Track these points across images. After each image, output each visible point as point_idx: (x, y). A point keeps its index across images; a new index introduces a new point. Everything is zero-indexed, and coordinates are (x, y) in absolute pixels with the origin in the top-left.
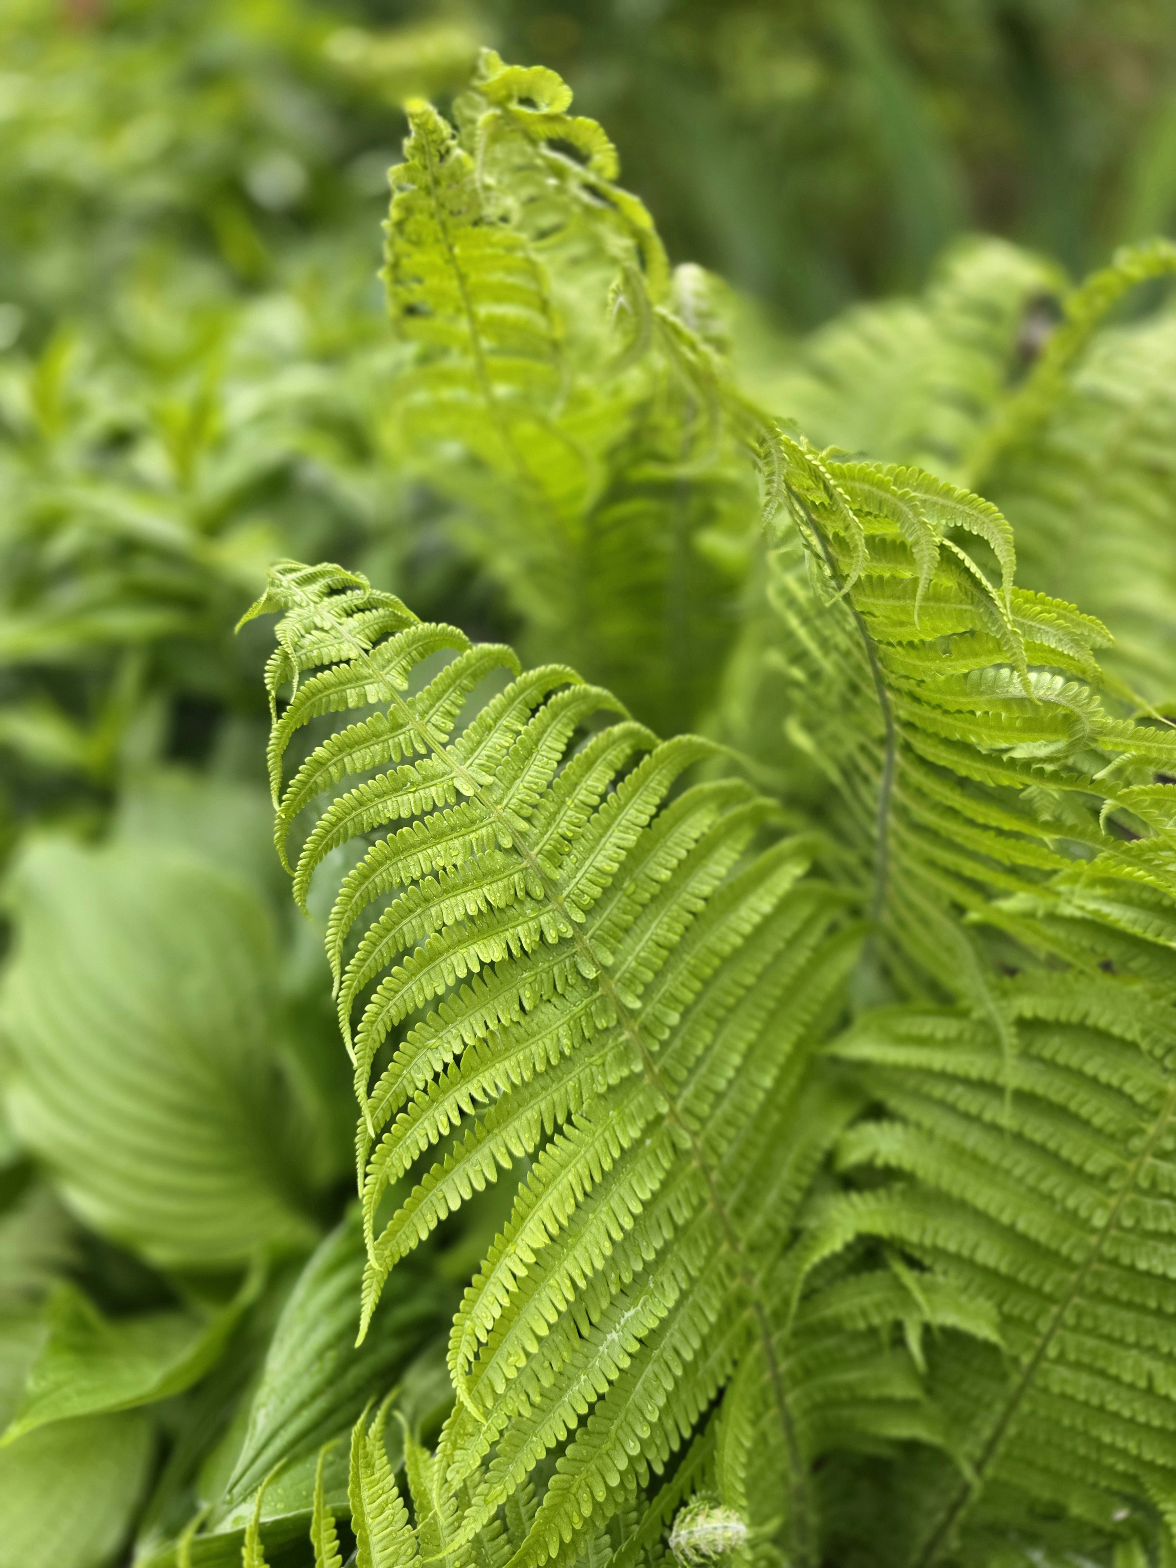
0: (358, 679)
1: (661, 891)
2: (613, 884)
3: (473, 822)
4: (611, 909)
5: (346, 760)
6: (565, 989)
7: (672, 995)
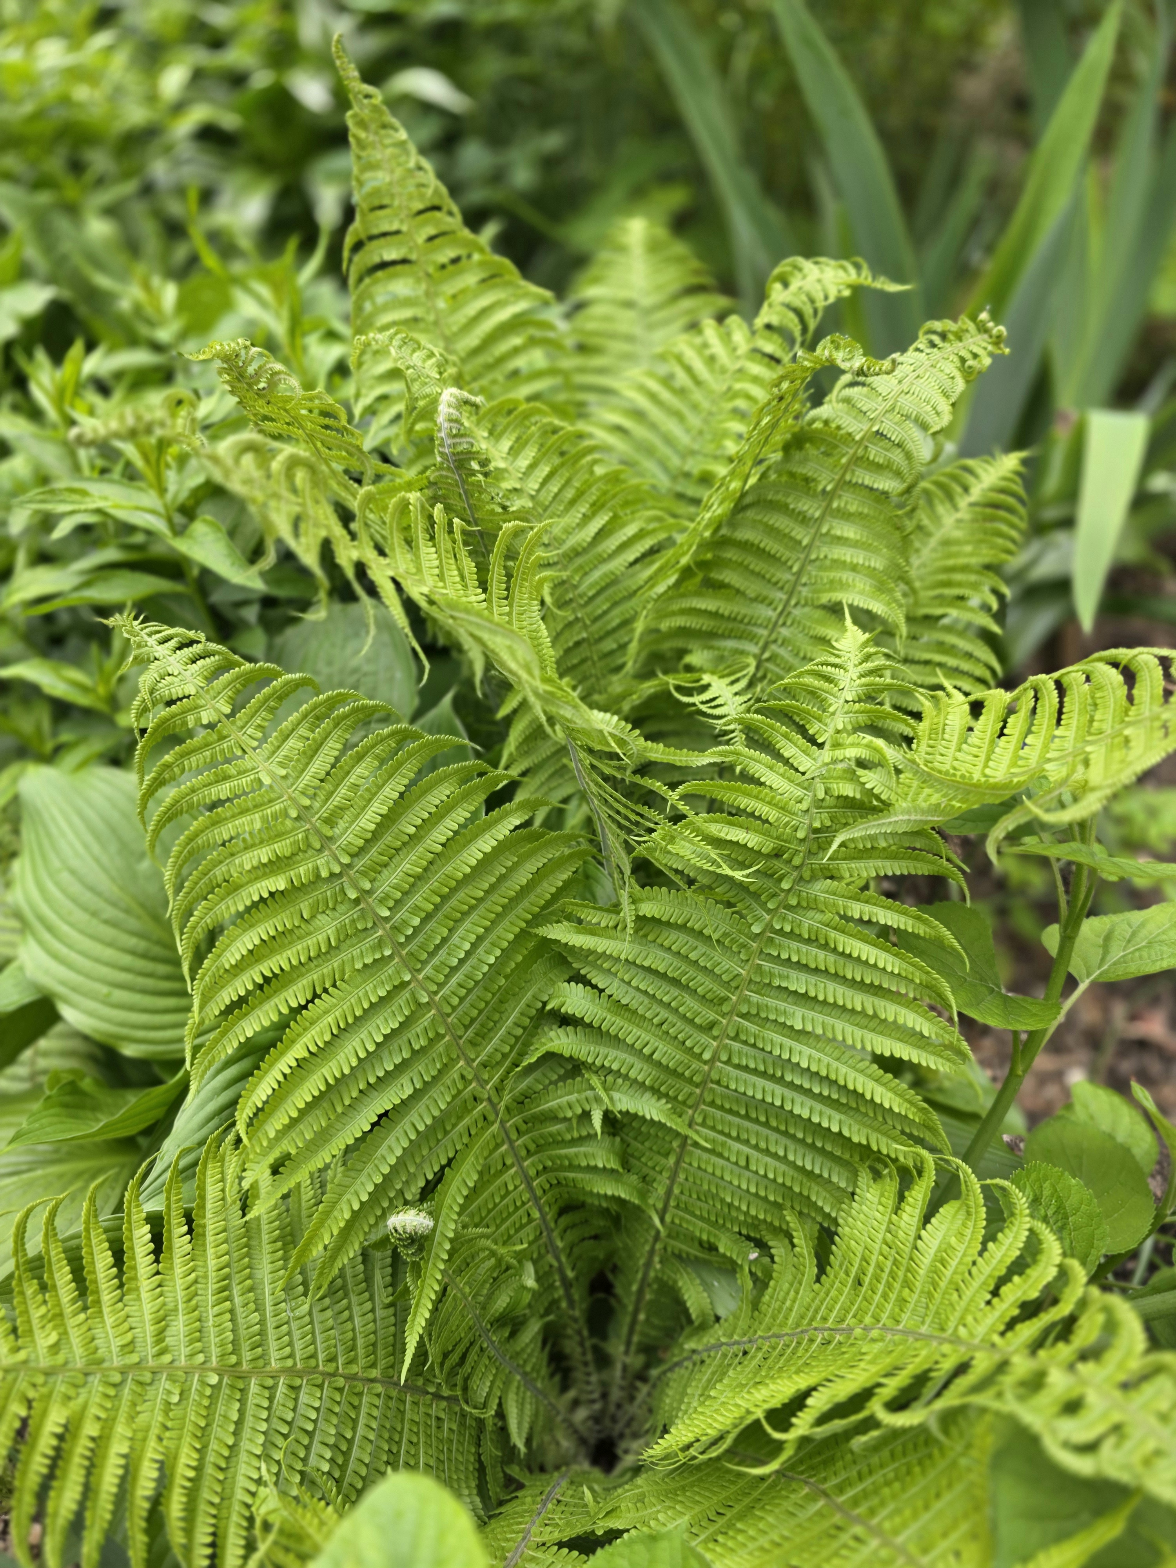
0: (195, 709)
1: (409, 840)
2: (373, 837)
3: (270, 801)
4: (373, 852)
6: (335, 905)
7: (416, 906)
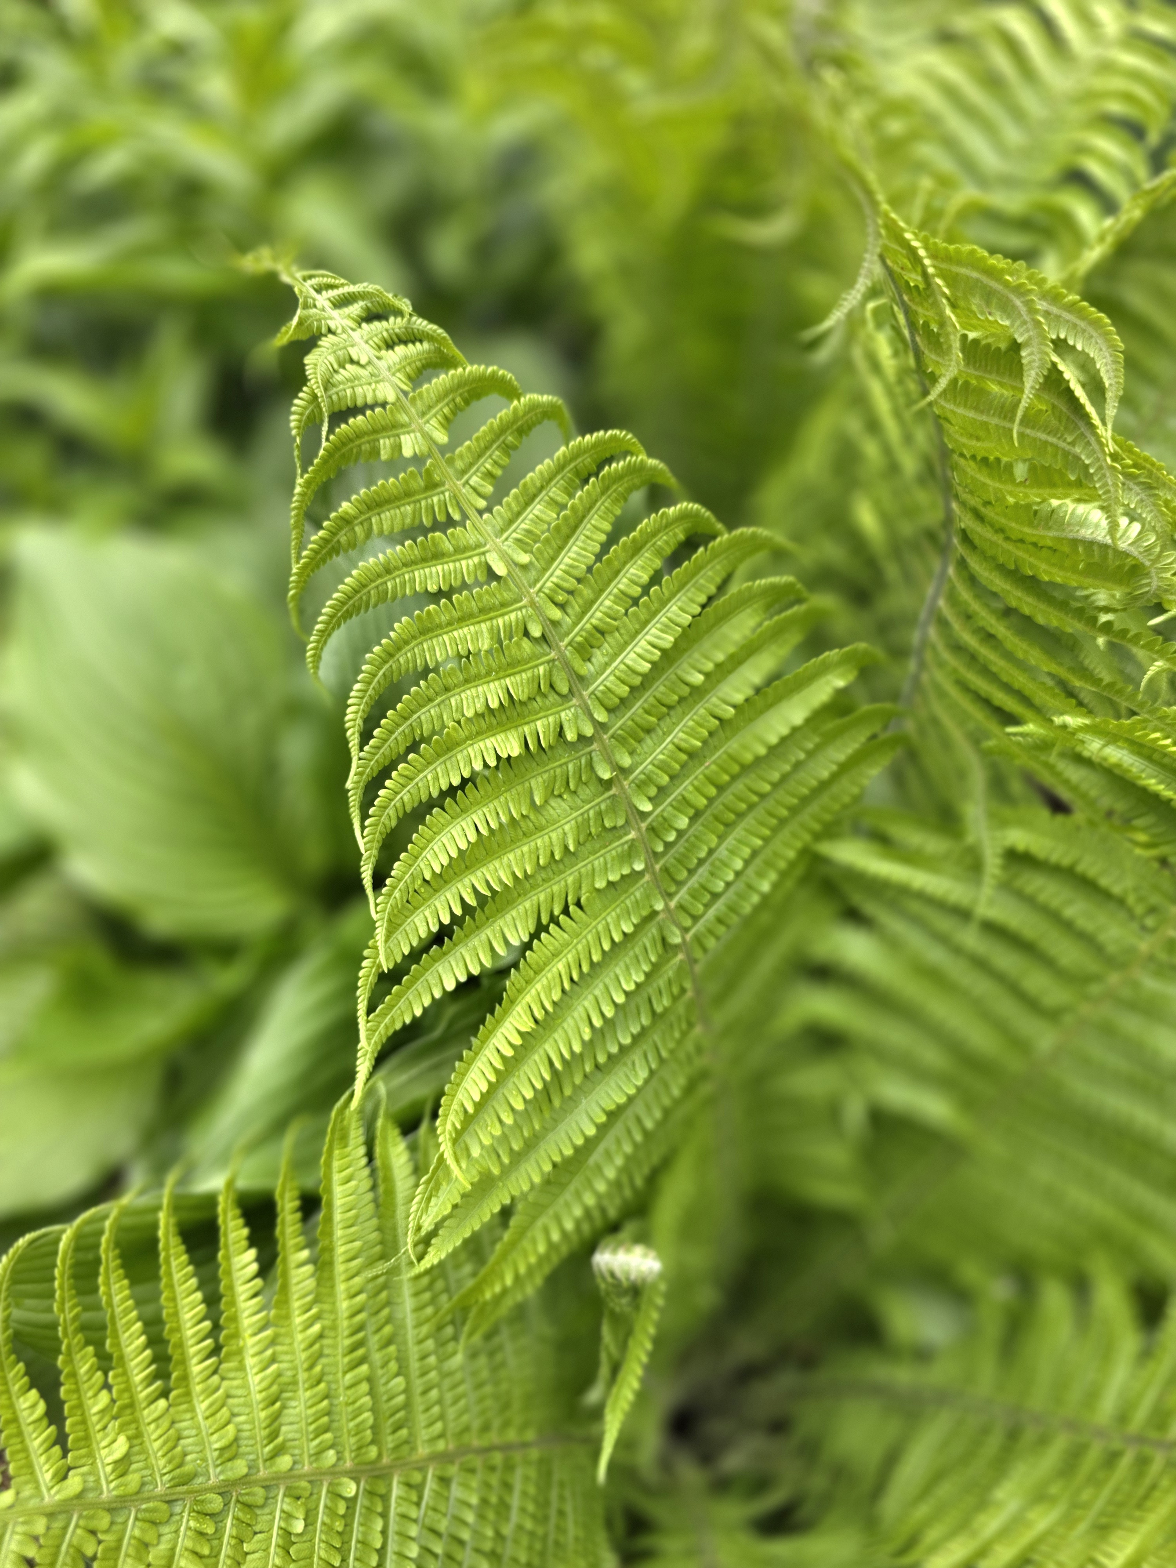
0: (393, 428)
1: (691, 694)
2: (642, 683)
3: (502, 605)
4: (637, 707)
5: (373, 520)
6: (577, 787)
7: (684, 798)
